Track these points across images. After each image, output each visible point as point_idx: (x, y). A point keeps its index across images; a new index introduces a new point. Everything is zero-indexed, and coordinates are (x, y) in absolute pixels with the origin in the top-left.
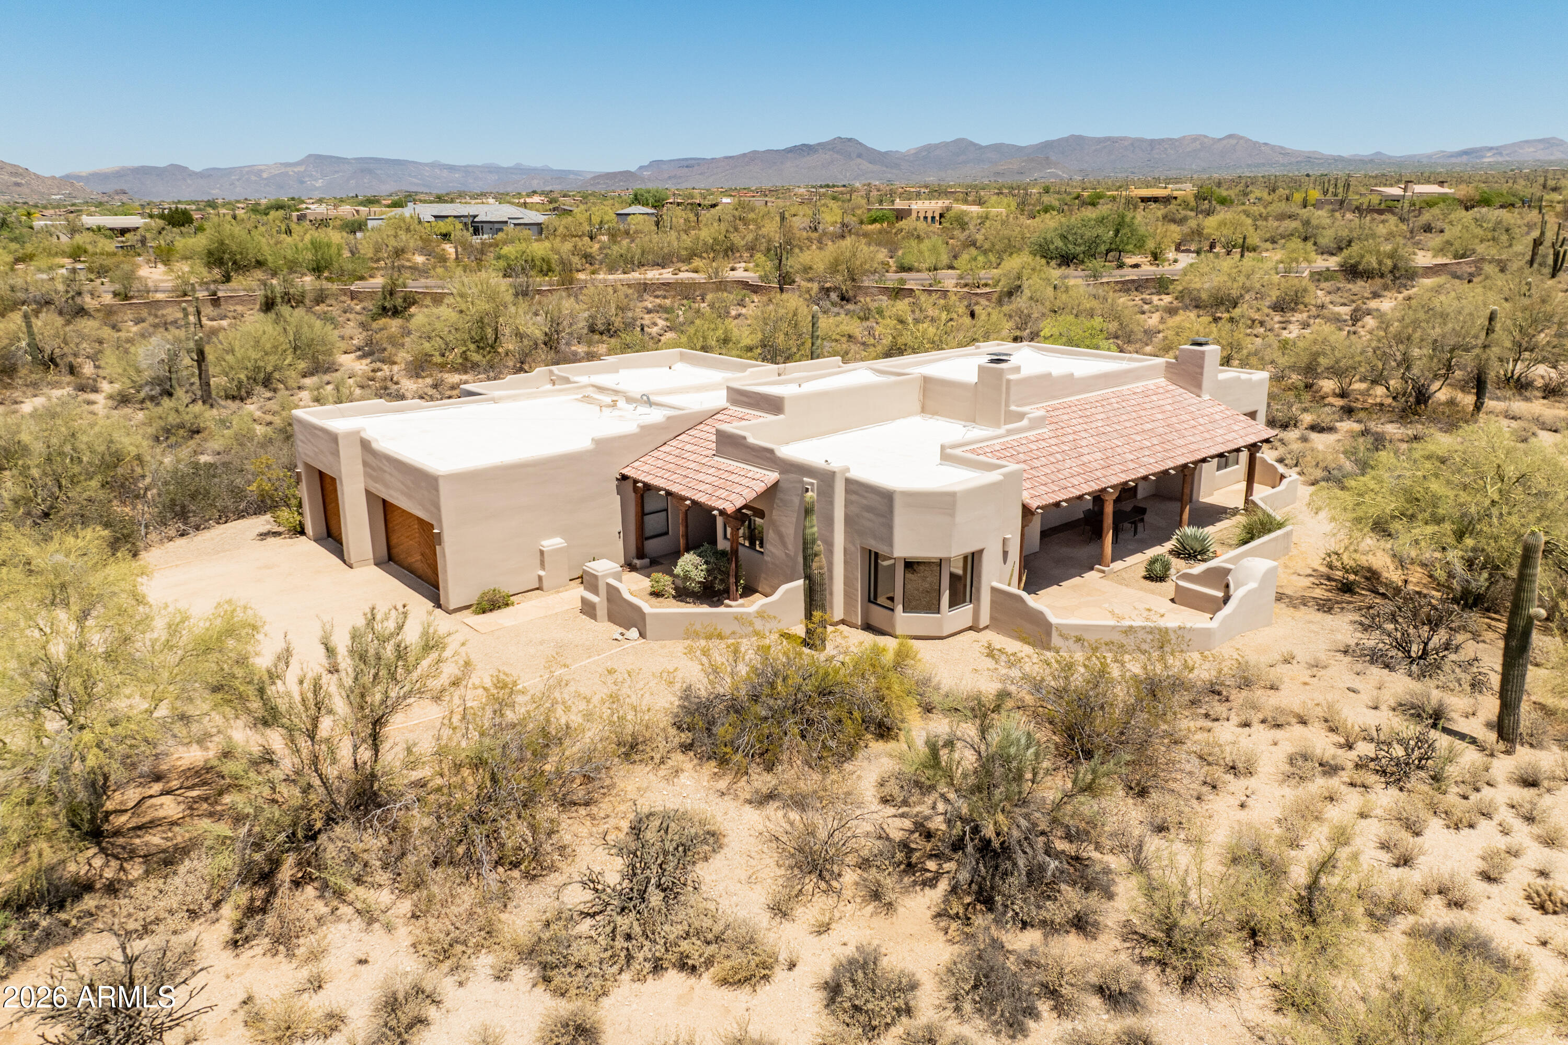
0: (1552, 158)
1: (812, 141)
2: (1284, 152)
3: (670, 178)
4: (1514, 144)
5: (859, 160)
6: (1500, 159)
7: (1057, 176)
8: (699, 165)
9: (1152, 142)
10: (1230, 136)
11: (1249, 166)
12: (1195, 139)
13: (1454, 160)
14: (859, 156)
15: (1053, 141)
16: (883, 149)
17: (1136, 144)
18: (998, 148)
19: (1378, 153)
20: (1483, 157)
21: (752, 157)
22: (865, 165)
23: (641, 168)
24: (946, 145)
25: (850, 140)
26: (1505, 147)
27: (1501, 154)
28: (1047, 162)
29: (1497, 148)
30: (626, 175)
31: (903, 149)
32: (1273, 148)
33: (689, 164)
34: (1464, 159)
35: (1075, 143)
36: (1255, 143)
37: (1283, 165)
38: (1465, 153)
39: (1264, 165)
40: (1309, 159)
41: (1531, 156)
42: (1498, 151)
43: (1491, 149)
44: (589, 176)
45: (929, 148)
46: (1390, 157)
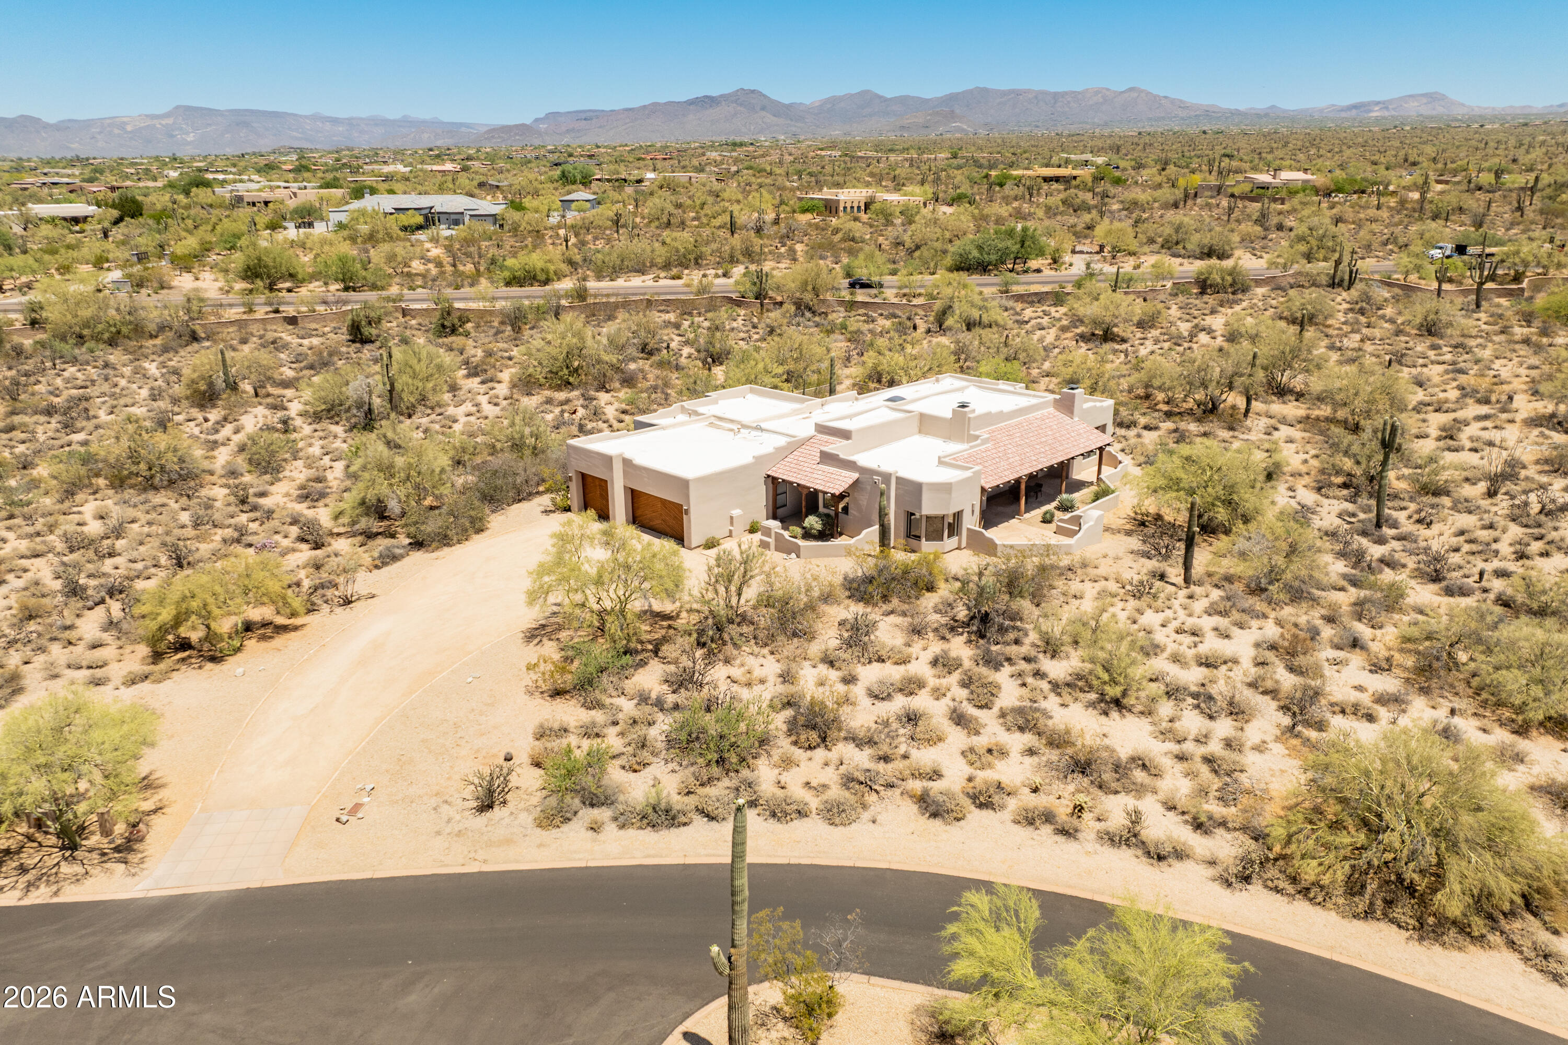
0: (1434, 113)
1: (714, 93)
2: (1182, 105)
3: (568, 131)
4: (1401, 98)
5: (763, 113)
6: (1386, 114)
7: (963, 130)
8: (597, 117)
9: (1056, 96)
10: (1131, 89)
11: (1150, 119)
12: (1097, 92)
13: (1344, 115)
14: (763, 108)
15: (958, 94)
16: (786, 101)
17: (1040, 97)
18: (903, 100)
19: (1273, 107)
20: (1371, 111)
21: (653, 110)
22: (770, 118)
23: (537, 120)
24: (850, 97)
25: (753, 91)
26: (1391, 101)
27: (1387, 108)
28: (952, 116)
29: (1384, 102)
30: (523, 129)
31: (807, 101)
32: (1173, 101)
33: (587, 117)
34: (1354, 112)
35: (981, 95)
36: (1155, 96)
37: (1183, 119)
38: (1354, 107)
39: (1163, 118)
40: (1208, 113)
41: (1413, 110)
42: (1384, 105)
43: (1378, 103)
44: (486, 129)
45: (833, 101)
46: (1285, 111)
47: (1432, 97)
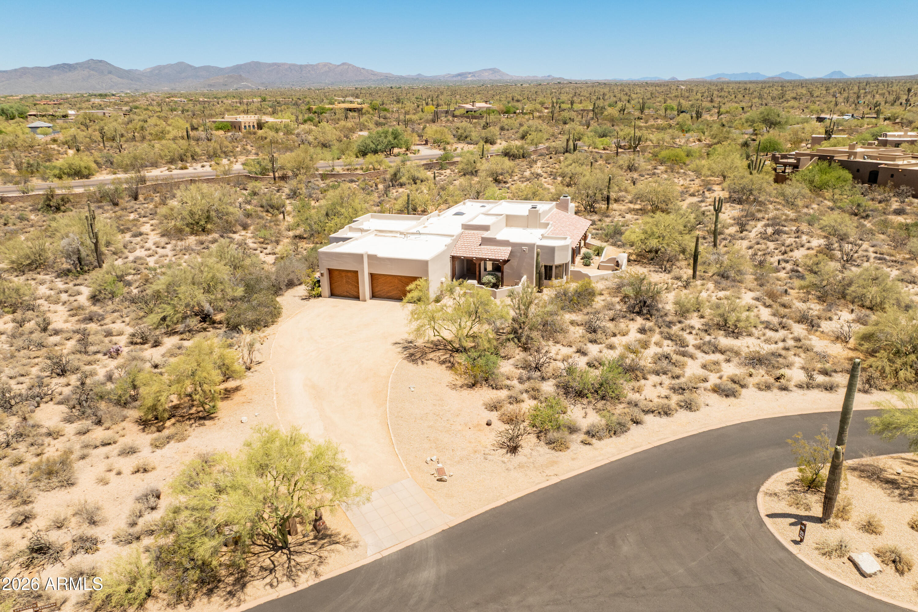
4: (480, 71)
9: (301, 67)
10: (344, 64)
11: (356, 81)
12: (325, 65)
13: (455, 79)
15: (241, 65)
17: (292, 67)
18: (206, 69)
20: (468, 77)
24: (171, 66)
28: (241, 78)
31: (141, 69)
32: (367, 71)
35: (255, 67)
36: (358, 68)
37: (374, 81)
38: (459, 75)
39: (364, 81)
46: (426, 77)
47: (494, 71)
